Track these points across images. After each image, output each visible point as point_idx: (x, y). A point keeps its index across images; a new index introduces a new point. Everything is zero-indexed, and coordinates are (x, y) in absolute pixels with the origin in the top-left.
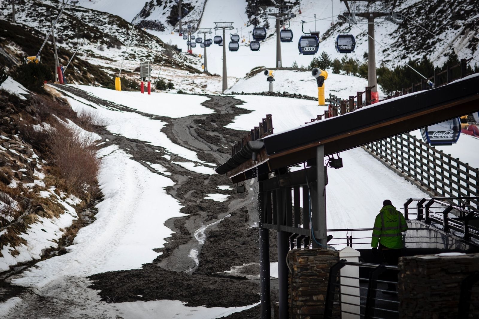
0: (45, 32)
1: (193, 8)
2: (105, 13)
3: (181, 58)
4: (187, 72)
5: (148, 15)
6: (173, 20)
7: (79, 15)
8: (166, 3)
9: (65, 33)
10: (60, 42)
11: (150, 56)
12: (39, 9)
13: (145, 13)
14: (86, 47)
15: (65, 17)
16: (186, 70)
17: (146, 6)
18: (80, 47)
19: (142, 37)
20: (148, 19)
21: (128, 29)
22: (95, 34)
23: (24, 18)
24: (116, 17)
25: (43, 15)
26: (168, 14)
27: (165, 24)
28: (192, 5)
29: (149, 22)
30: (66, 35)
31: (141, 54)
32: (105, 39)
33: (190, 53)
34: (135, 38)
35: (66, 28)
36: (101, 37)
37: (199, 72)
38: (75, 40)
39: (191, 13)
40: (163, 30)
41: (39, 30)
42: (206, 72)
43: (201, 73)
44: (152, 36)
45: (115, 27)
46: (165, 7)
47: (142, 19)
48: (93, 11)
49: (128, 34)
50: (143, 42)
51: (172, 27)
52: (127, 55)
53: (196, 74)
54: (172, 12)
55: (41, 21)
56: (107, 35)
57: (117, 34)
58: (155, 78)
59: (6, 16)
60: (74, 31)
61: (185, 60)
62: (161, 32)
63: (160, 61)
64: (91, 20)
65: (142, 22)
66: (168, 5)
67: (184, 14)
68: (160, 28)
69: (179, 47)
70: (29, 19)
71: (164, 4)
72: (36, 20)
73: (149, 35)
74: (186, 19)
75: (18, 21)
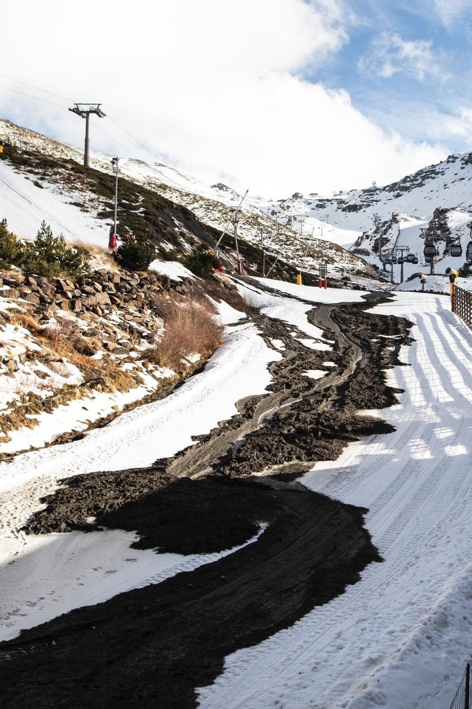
0: (283, 253)
1: (389, 241)
2: (327, 242)
3: (378, 273)
4: (378, 282)
5: (360, 245)
6: (376, 249)
7: (310, 242)
8: (372, 237)
9: (297, 253)
10: (292, 259)
11: (354, 270)
12: (281, 237)
13: (357, 244)
14: (310, 263)
15: (298, 243)
16: (378, 280)
17: (359, 239)
18: (306, 263)
19: (352, 258)
20: (359, 248)
21: (342, 252)
22: (318, 254)
23: (270, 243)
24: (335, 244)
25: (282, 241)
26: (373, 245)
27: (371, 252)
28: (389, 239)
29: (360, 250)
30: (298, 255)
31: (348, 269)
32: (325, 258)
33: (384, 270)
34: (347, 259)
35: (298, 250)
36: (322, 257)
37: (387, 282)
38: (303, 258)
39: (387, 244)
40: (369, 255)
41: (280, 251)
42: (392, 282)
43: (388, 282)
44: (358, 258)
45: (334, 251)
46: (371, 240)
47: (355, 248)
48: (319, 240)
49: (342, 256)
50: (353, 261)
51: (375, 253)
52: (338, 269)
53: (385, 283)
54: (375, 243)
55: (281, 245)
56: (326, 256)
57: (334, 256)
58: (354, 284)
59: (258, 241)
60: (303, 252)
61: (380, 275)
62: (367, 257)
63: (360, 274)
64: (318, 246)
65: (355, 249)
66: (373, 238)
67: (383, 245)
68: (367, 254)
69: (377, 266)
70: (273, 243)
71: (370, 238)
72: (278, 244)
73: (356, 257)
74: (384, 248)
75: (266, 244)
